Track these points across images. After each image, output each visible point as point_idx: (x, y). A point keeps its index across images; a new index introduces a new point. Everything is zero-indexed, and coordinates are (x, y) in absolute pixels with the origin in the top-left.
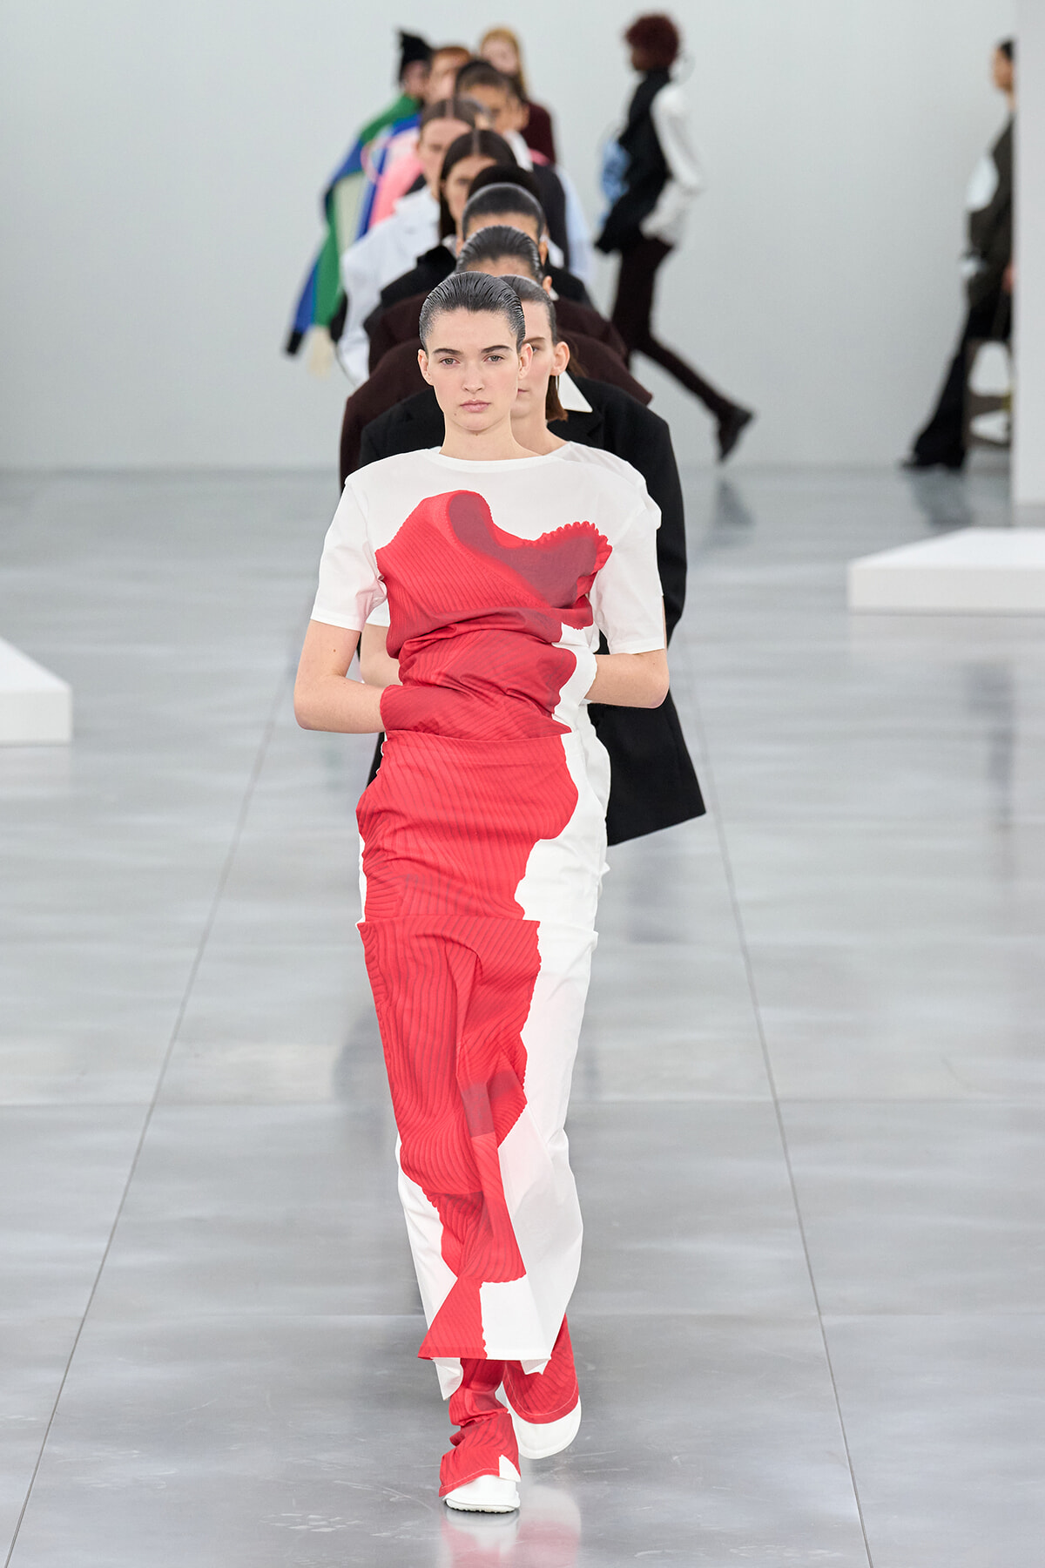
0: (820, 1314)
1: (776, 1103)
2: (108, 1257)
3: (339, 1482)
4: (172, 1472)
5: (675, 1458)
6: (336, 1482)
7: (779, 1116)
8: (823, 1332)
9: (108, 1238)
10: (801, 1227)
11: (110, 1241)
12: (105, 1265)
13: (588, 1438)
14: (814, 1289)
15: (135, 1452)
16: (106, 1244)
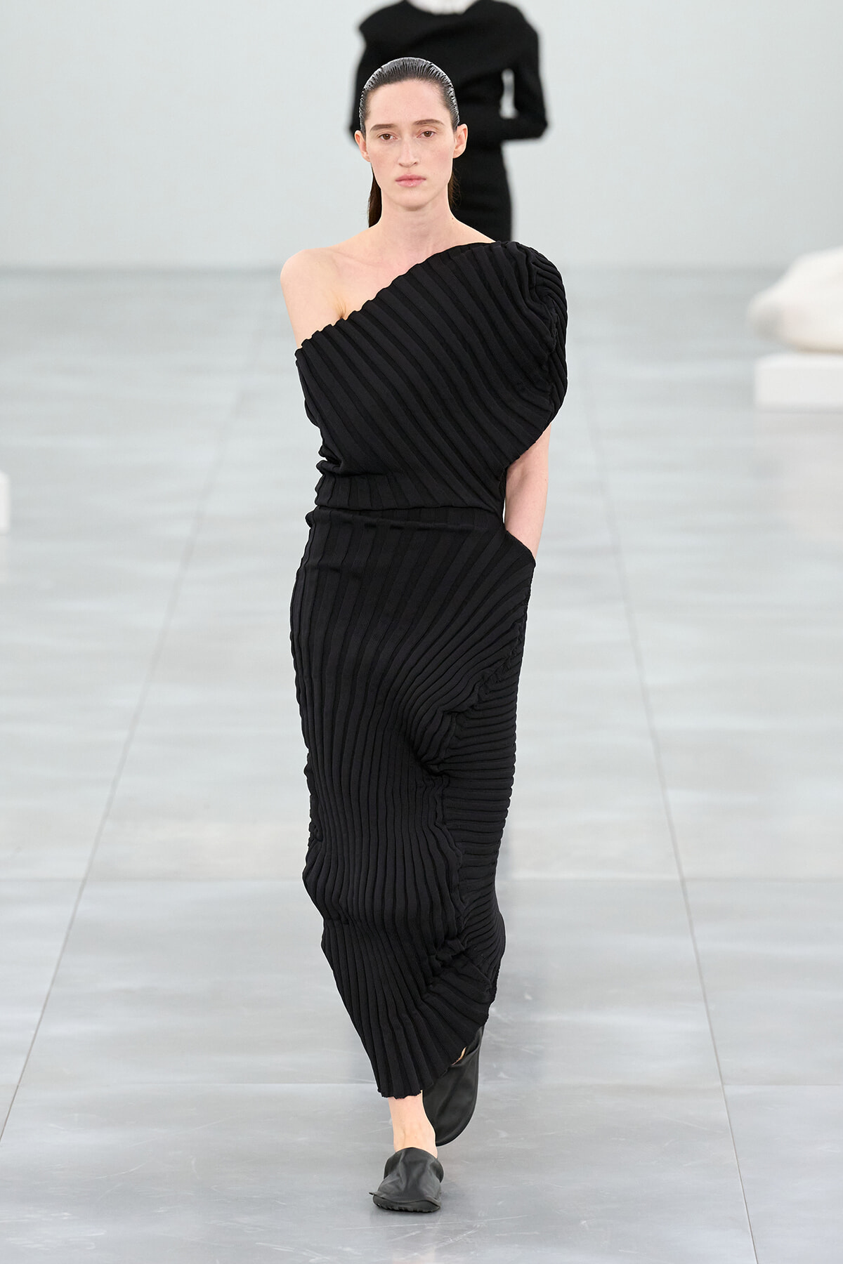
0: (723, 1084)
1: (683, 882)
2: (41, 1027)
3: (262, 1244)
4: (103, 1234)
5: (583, 1222)
6: (257, 1243)
7: (685, 894)
8: (726, 1102)
9: (41, 1008)
10: (706, 1001)
11: (43, 1012)
12: (38, 1034)
13: (500, 1203)
14: (718, 1061)
15: (66, 1214)
16: (38, 1015)
